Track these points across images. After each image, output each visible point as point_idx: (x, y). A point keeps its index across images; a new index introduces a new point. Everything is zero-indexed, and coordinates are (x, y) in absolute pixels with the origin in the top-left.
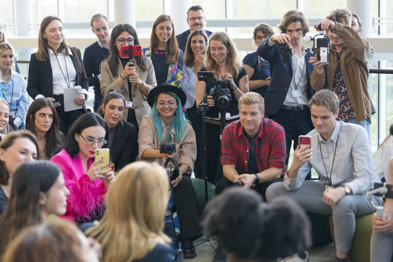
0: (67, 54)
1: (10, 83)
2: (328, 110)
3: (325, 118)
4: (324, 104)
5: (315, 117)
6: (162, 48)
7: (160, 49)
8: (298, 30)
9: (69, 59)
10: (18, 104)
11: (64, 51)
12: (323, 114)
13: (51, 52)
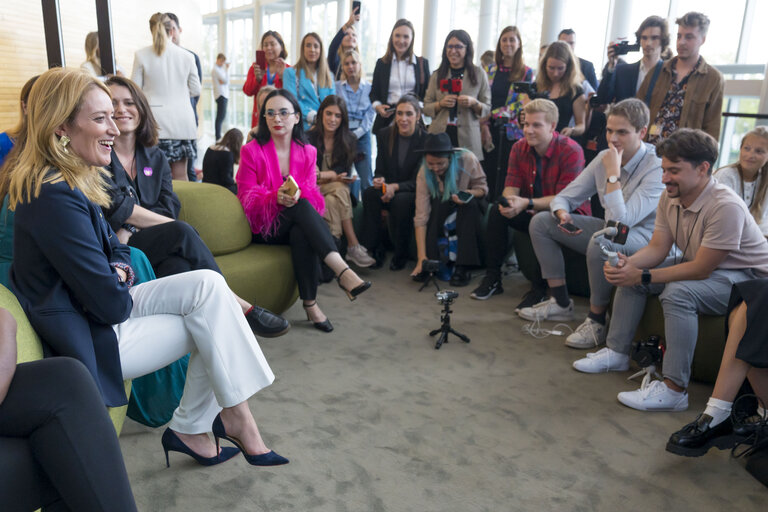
0: (410, 63)
1: (358, 92)
2: (627, 122)
3: (622, 132)
4: (624, 115)
5: (611, 131)
6: (508, 64)
7: (506, 65)
8: (654, 38)
9: (411, 68)
10: (364, 114)
11: (407, 59)
12: (620, 127)
13: (394, 57)
